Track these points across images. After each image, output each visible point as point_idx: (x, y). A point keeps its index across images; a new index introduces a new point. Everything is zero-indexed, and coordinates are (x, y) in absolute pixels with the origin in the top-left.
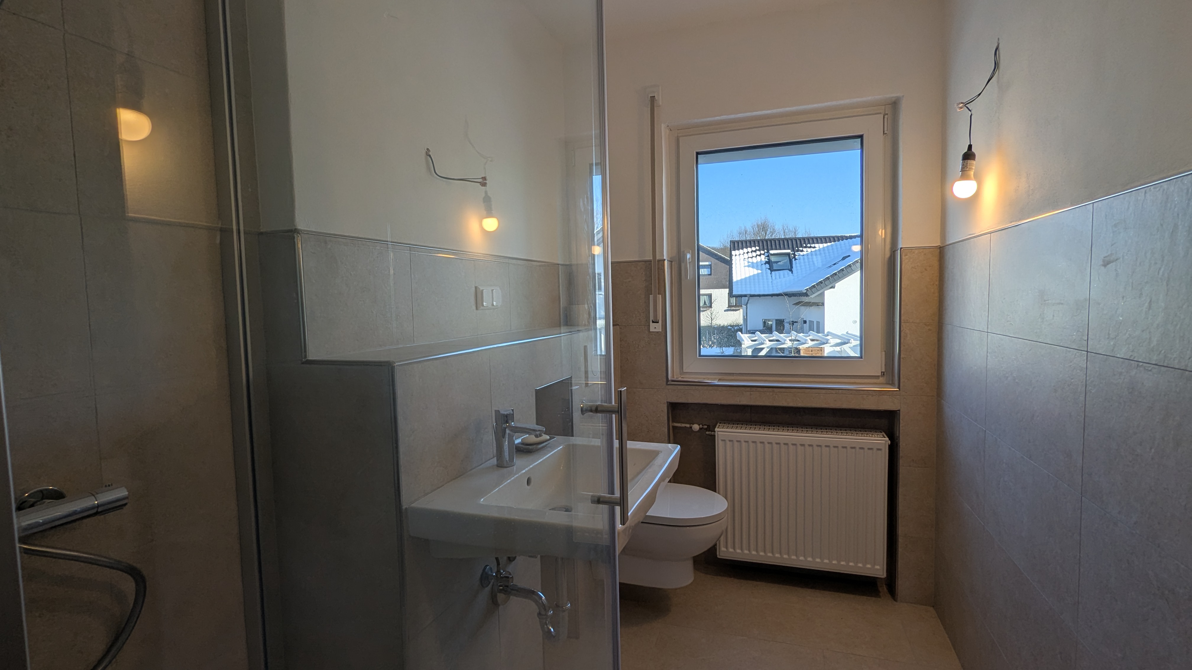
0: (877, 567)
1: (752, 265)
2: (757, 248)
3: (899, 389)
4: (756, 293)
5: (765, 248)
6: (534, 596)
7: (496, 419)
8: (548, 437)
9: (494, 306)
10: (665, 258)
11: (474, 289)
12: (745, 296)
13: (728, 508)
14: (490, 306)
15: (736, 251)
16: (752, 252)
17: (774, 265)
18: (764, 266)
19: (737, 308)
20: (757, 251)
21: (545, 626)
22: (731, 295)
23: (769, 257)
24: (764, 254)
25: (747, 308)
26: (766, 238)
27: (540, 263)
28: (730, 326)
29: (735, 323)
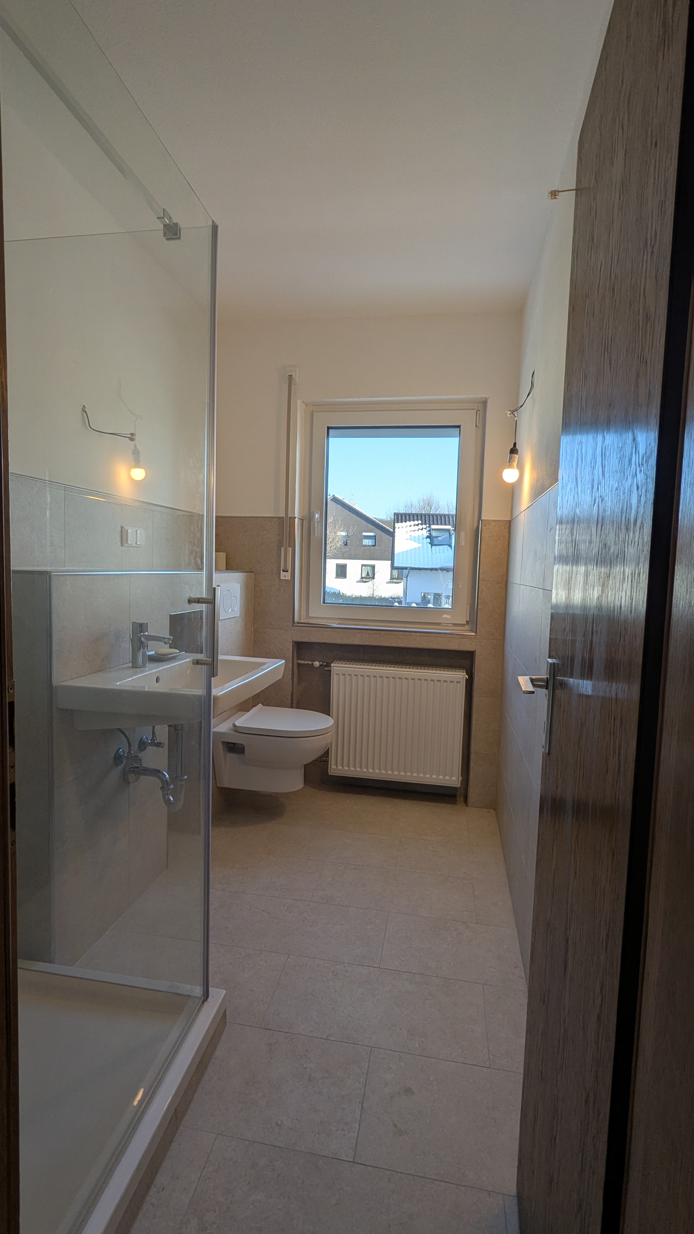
0: (454, 778)
1: (414, 539)
2: (420, 522)
3: (476, 634)
4: (417, 566)
5: (427, 522)
6: (159, 774)
7: (132, 628)
8: (178, 651)
9: (137, 544)
10: (296, 516)
11: (120, 529)
12: (406, 568)
13: (333, 724)
14: (134, 544)
15: (400, 523)
16: (414, 525)
17: (435, 539)
18: (425, 539)
19: (399, 581)
20: (419, 525)
21: (167, 796)
22: (393, 567)
23: (430, 532)
24: (425, 529)
25: (407, 581)
26: (431, 513)
27: (186, 513)
28: (391, 598)
29: (396, 595)
